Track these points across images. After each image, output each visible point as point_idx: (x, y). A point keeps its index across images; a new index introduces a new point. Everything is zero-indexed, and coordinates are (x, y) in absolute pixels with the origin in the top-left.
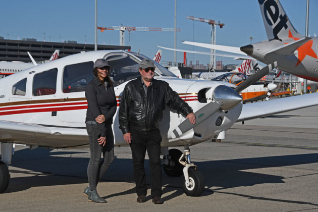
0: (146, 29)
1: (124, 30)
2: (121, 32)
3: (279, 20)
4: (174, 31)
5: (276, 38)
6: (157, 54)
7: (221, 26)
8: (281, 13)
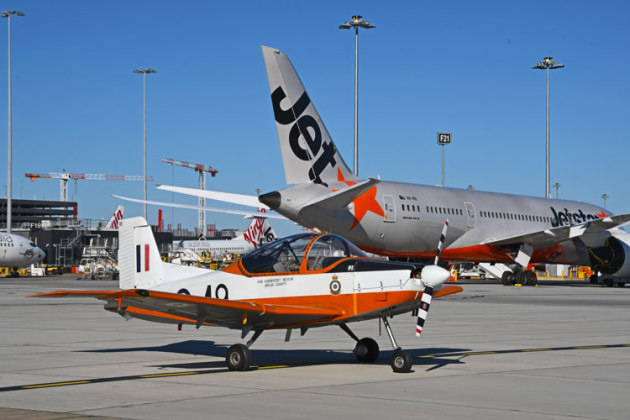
0: (101, 177)
1: (67, 178)
2: (62, 182)
3: (321, 151)
4: (144, 179)
5: (318, 181)
6: (117, 212)
7: (213, 174)
8: (324, 139)
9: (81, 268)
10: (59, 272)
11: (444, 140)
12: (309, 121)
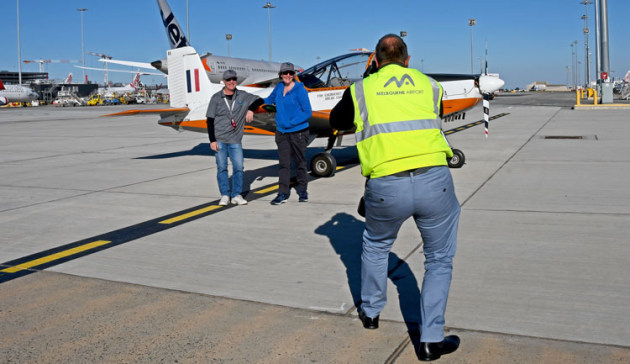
1: (43, 62)
2: (40, 64)
3: (180, 41)
8: (181, 35)
9: (56, 102)
10: (46, 104)
11: (229, 38)
12: (174, 26)
